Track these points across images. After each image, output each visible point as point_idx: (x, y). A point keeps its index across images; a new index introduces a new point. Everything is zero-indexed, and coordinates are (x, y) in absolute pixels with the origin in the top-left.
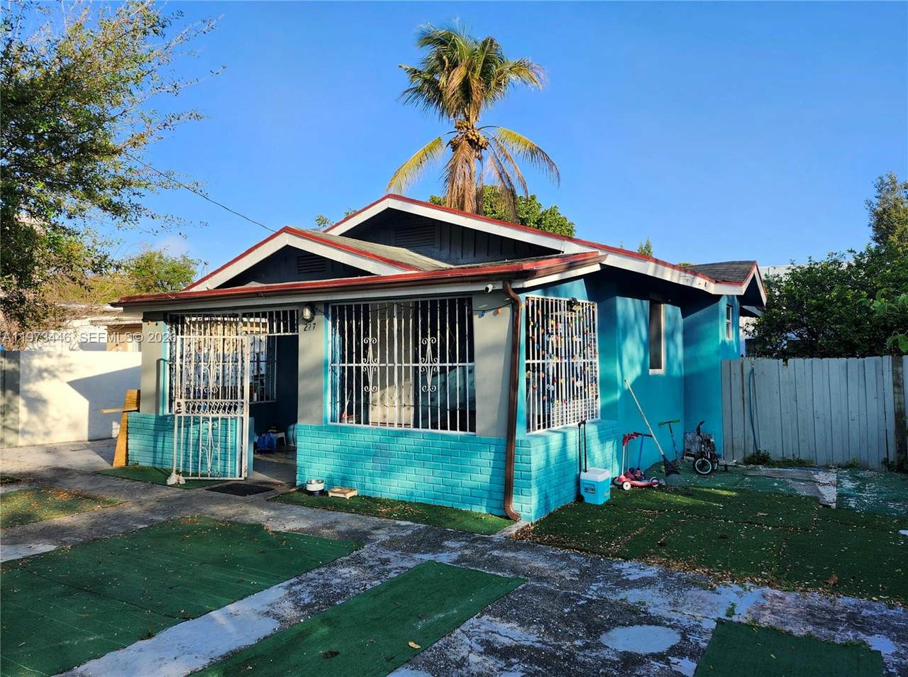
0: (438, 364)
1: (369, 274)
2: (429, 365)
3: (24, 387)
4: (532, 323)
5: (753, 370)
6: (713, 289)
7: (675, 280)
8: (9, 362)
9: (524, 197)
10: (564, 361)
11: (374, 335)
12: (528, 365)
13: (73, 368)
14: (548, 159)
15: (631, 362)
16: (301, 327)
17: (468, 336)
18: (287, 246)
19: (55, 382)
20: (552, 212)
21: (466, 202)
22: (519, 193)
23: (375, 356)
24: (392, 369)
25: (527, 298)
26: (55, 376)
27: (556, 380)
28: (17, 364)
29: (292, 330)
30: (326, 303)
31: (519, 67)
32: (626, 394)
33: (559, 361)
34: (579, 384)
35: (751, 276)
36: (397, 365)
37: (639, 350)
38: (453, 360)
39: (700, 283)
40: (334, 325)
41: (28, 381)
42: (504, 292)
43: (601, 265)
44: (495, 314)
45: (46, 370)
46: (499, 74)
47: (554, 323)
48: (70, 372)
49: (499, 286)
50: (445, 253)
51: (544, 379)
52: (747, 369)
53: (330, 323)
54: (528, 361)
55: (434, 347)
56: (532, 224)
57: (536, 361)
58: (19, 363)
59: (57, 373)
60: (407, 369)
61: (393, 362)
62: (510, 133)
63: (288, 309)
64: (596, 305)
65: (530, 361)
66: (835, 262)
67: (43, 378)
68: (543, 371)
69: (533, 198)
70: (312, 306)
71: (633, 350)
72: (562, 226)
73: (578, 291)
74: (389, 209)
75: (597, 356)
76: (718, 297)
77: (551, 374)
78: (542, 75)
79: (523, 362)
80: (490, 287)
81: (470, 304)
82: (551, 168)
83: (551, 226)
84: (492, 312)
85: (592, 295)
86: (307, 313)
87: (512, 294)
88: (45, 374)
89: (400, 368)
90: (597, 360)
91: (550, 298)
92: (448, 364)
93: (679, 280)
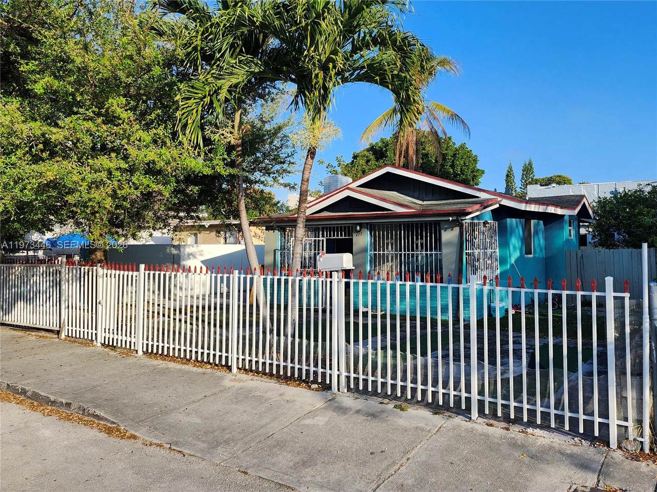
0: (424, 252)
1: (391, 210)
2: (419, 253)
3: (183, 263)
4: (468, 234)
5: (582, 256)
6: (559, 211)
7: (536, 210)
8: (176, 250)
9: (444, 138)
10: (482, 251)
11: (392, 238)
12: (466, 253)
13: (202, 253)
14: (463, 121)
15: (515, 248)
16: (354, 235)
17: (438, 239)
18: (348, 196)
19: (195, 260)
20: (463, 147)
21: (410, 147)
22: (441, 135)
23: (392, 248)
24: (401, 255)
25: (466, 223)
26: (195, 257)
27: (478, 260)
28: (179, 251)
29: (349, 236)
30: (367, 223)
31: (442, 63)
32: (512, 266)
33: (480, 251)
34: (489, 262)
35: (582, 203)
36: (403, 253)
37: (518, 243)
38: (431, 250)
39: (551, 210)
40: (371, 234)
41: (184, 260)
42: (457, 221)
43: (499, 204)
44: (452, 230)
45: (191, 254)
46: (432, 67)
47: (477, 233)
48: (202, 255)
49: (455, 218)
50: (416, 194)
51: (473, 259)
52: (579, 255)
53: (369, 232)
54: (466, 251)
55: (422, 244)
56: (450, 157)
57: (470, 251)
58: (180, 250)
59: (197, 256)
60: (408, 254)
61: (401, 251)
62: (438, 105)
63: (347, 225)
64: (497, 222)
65: (467, 251)
66: (640, 190)
67: (189, 259)
68: (473, 256)
69: (450, 138)
70: (360, 224)
71: (515, 242)
72: (470, 157)
73: (488, 218)
74: (388, 172)
75: (498, 248)
76: (563, 216)
77: (476, 257)
78: (458, 67)
79: (465, 251)
80: (451, 219)
81: (439, 226)
82: (464, 128)
83: (463, 158)
84: (450, 229)
85: (495, 218)
86: (358, 228)
87: (460, 221)
88: (191, 256)
89: (405, 254)
90: (497, 250)
91: (475, 221)
92: (429, 252)
93: (539, 209)
